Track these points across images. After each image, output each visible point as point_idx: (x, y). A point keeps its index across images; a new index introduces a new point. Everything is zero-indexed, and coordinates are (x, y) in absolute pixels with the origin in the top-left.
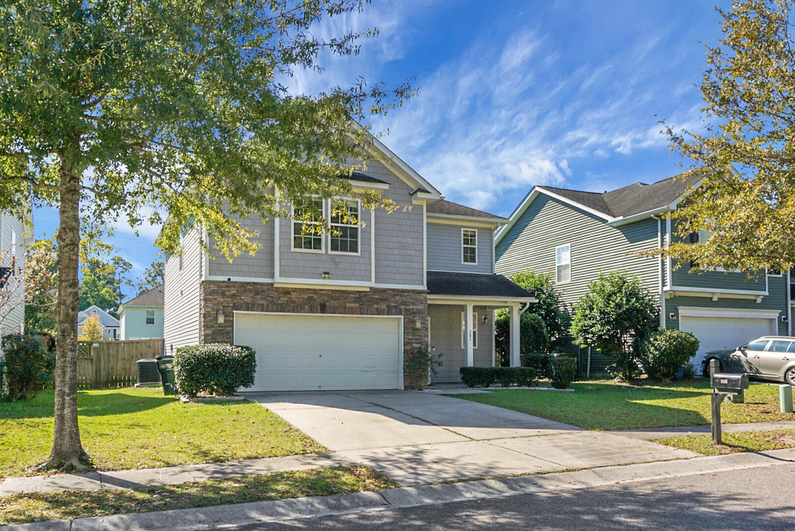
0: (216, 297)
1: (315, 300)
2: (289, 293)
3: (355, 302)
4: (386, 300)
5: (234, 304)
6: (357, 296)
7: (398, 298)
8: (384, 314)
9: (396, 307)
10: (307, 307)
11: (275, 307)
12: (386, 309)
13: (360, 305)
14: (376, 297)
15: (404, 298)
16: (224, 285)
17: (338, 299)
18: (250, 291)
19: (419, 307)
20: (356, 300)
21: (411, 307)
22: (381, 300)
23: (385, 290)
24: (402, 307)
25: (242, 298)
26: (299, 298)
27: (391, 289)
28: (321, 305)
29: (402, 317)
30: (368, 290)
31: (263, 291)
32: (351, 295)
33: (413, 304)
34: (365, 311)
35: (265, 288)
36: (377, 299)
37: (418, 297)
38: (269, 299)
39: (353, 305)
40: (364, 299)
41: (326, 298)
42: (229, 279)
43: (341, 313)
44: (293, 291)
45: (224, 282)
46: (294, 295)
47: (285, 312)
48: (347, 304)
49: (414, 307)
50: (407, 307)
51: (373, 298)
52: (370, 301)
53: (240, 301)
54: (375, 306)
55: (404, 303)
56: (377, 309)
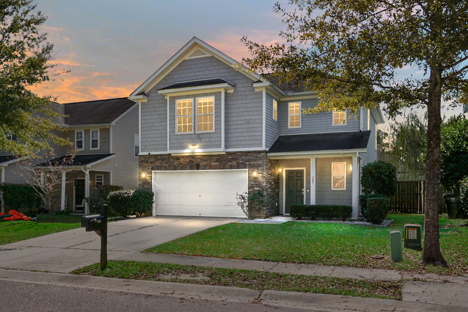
0: (144, 164)
1: (193, 162)
2: (179, 159)
3: (216, 162)
4: (236, 159)
5: (152, 167)
6: (218, 157)
7: (244, 157)
8: (235, 169)
9: (243, 163)
10: (188, 166)
11: (172, 168)
12: (236, 165)
13: (220, 163)
14: (230, 157)
15: (248, 157)
16: (147, 157)
17: (207, 161)
18: (160, 159)
19: (259, 162)
20: (218, 160)
21: (253, 163)
22: (232, 159)
23: (235, 153)
24: (247, 163)
25: (156, 163)
26: (184, 162)
27: (239, 152)
28: (196, 165)
29: (247, 169)
30: (225, 153)
31: (166, 159)
32: (214, 158)
33: (255, 160)
34: (223, 167)
35: (167, 157)
36: (230, 159)
37: (259, 155)
38: (169, 163)
39: (215, 164)
40: (222, 159)
41: (200, 160)
42: (149, 154)
43: (208, 169)
44: (182, 158)
45: (147, 155)
46: (182, 160)
47: (177, 170)
48: (212, 163)
49: (255, 163)
50: (250, 163)
51: (227, 159)
52: (225, 160)
53: (155, 165)
54: (230, 163)
55: (248, 161)
56: (230, 165)
